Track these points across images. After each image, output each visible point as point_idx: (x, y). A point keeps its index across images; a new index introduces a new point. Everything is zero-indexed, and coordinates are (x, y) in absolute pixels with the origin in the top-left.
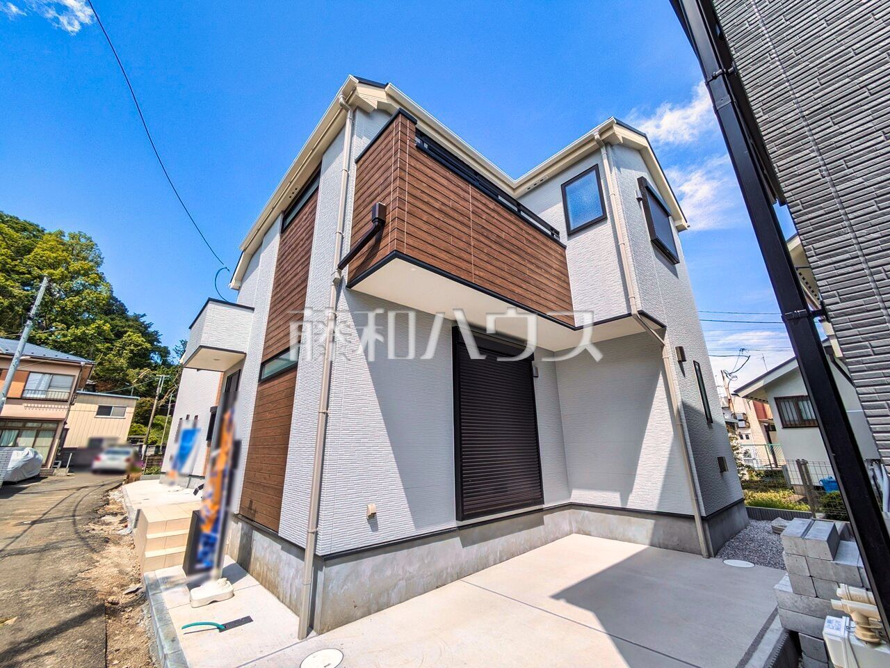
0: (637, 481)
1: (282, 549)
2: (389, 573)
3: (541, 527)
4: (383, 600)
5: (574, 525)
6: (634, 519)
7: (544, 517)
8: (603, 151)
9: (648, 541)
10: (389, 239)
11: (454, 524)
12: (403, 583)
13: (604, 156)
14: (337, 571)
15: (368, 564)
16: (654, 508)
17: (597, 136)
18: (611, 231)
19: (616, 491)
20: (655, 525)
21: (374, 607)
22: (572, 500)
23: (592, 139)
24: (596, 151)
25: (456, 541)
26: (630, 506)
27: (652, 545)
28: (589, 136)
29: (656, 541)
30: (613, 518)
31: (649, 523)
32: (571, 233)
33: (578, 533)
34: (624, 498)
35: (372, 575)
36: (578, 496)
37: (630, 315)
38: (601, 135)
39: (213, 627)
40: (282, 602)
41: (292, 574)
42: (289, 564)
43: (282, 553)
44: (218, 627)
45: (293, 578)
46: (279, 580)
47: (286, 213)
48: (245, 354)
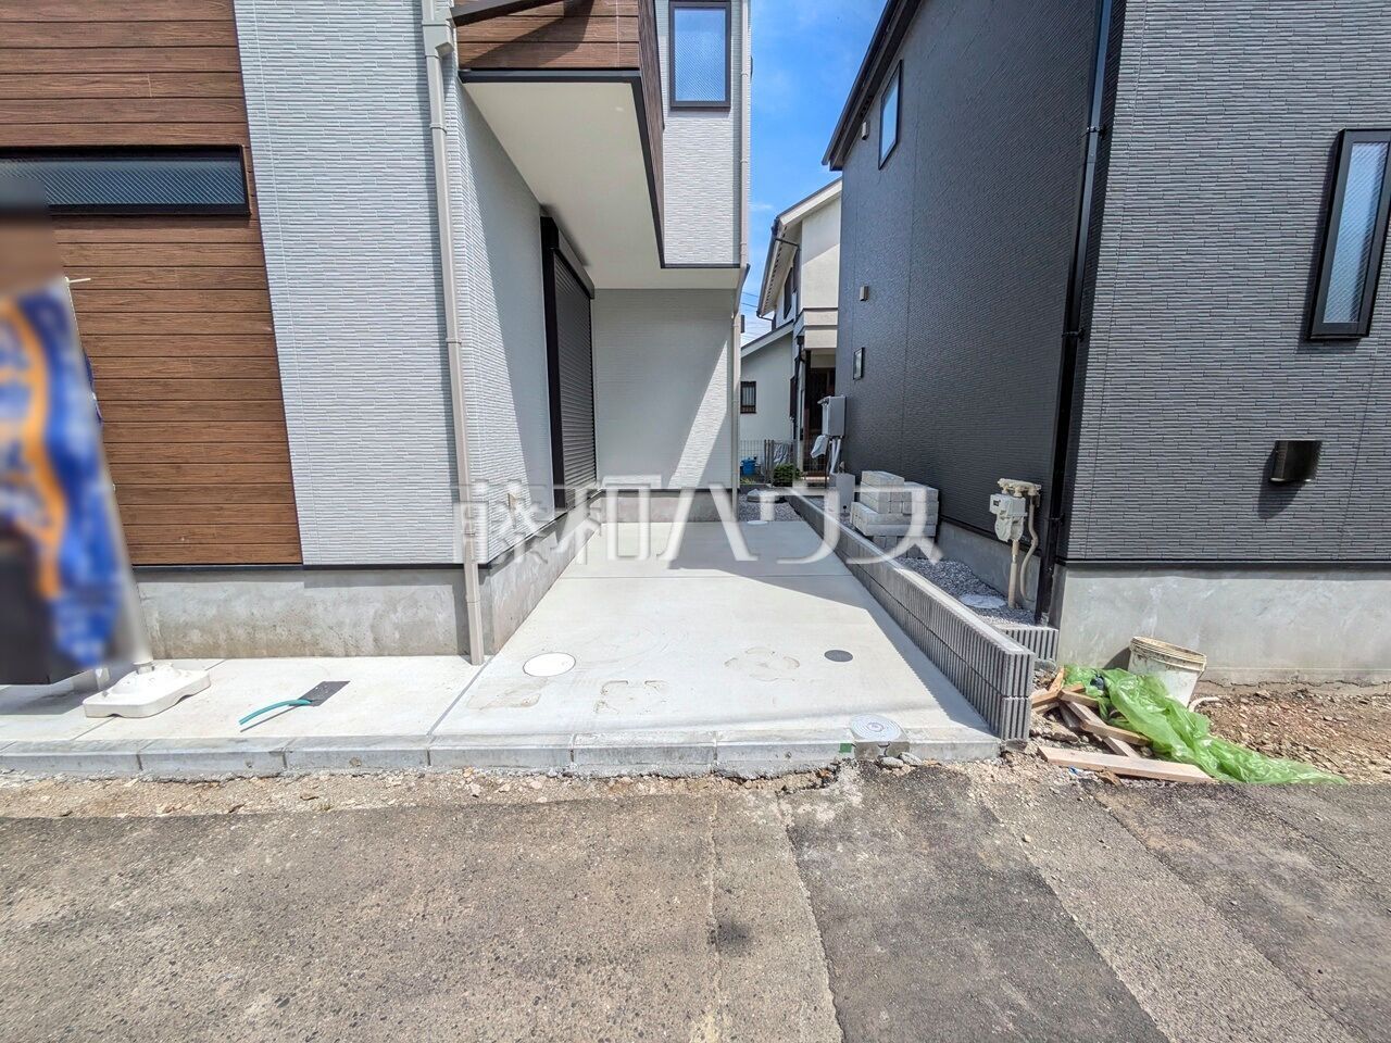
0: (682, 460)
4: (525, 608)
10: (615, 30)
12: (532, 588)
16: (695, 486)
19: (657, 473)
21: (520, 618)
26: (668, 487)
32: (678, 108)
34: (666, 479)
35: (516, 581)
37: (738, 266)
39: (286, 707)
40: (347, 656)
41: (372, 612)
42: (351, 601)
43: (311, 592)
44: (296, 705)
45: (379, 616)
46: (318, 631)
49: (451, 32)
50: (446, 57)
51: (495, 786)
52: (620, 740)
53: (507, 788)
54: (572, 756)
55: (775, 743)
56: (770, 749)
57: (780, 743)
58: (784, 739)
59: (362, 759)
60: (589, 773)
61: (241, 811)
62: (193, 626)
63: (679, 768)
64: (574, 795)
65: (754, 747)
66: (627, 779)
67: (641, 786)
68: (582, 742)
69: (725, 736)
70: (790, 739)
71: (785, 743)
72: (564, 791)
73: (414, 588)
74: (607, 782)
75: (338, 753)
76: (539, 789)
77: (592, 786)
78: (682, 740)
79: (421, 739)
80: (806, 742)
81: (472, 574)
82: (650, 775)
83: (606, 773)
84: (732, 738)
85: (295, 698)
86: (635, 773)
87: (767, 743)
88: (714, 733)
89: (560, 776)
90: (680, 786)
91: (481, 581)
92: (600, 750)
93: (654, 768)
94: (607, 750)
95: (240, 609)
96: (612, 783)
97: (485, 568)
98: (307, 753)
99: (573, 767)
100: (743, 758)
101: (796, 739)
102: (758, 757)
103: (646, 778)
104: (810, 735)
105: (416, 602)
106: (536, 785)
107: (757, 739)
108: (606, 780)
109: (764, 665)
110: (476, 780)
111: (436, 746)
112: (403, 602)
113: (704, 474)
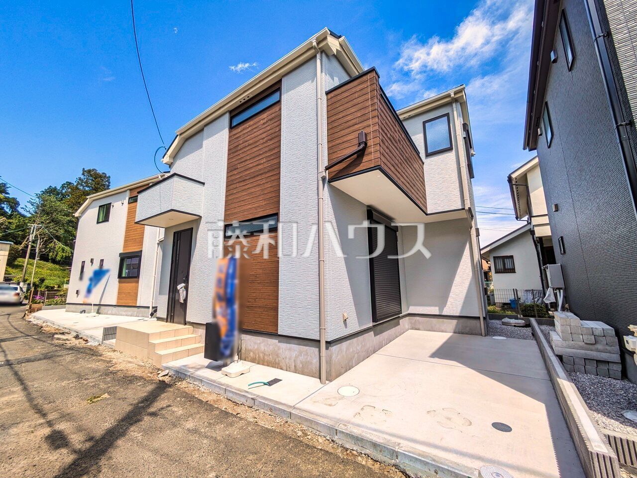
0: (450, 300)
1: (279, 342)
2: (351, 350)
3: (399, 326)
4: (351, 364)
5: (410, 325)
6: (445, 320)
7: (400, 321)
8: (454, 105)
9: (452, 331)
10: (372, 157)
11: (371, 324)
12: (356, 355)
13: (455, 109)
14: (334, 349)
15: (345, 344)
16: (457, 314)
17: (453, 95)
18: (454, 158)
19: (436, 306)
20: (457, 323)
21: (348, 368)
22: (409, 312)
23: (449, 96)
24: (449, 104)
25: (372, 333)
26: (444, 313)
27: (455, 332)
28: (447, 94)
29: (457, 331)
30: (434, 320)
31: (454, 322)
32: (428, 155)
33: (412, 329)
34: (441, 309)
35: (346, 351)
36: (413, 310)
37: (464, 209)
38: (455, 94)
39: (262, 384)
40: (287, 370)
41: (295, 354)
42: (290, 349)
43: (280, 344)
44: (265, 384)
45: (296, 357)
46: (280, 359)
47: (233, 114)
48: (201, 217)
49: (325, 172)
50: (324, 179)
51: (306, 435)
52: (356, 431)
53: (309, 437)
54: (336, 433)
55: (428, 461)
56: (426, 464)
57: (430, 462)
58: (434, 460)
59: (274, 409)
60: (341, 443)
61: (238, 415)
62: (251, 350)
63: (379, 456)
64: (331, 451)
65: (416, 459)
66: (355, 452)
67: (359, 458)
68: (341, 428)
69: (404, 447)
70: (437, 462)
71: (433, 463)
72: (329, 447)
73: (307, 347)
74: (347, 451)
75: (267, 404)
76: (321, 442)
77: (340, 449)
78: (382, 441)
79: (291, 407)
80: (446, 467)
81: (323, 345)
82: (365, 455)
83: (347, 446)
84: (406, 449)
85: (266, 382)
86: (359, 451)
87: (423, 459)
88: (399, 444)
89: (330, 440)
90: (377, 465)
91: (327, 348)
92: (347, 434)
93: (368, 452)
94: (350, 435)
95: (262, 347)
96: (348, 452)
97: (329, 343)
98: (260, 402)
99: (336, 438)
100: (411, 463)
101: (441, 463)
102: (419, 466)
103: (363, 455)
104: (450, 464)
105: (307, 353)
106: (320, 440)
107: (419, 455)
108: (347, 450)
109: (449, 419)
110: (302, 430)
111: (293, 412)
112: (304, 352)
113: (463, 307)
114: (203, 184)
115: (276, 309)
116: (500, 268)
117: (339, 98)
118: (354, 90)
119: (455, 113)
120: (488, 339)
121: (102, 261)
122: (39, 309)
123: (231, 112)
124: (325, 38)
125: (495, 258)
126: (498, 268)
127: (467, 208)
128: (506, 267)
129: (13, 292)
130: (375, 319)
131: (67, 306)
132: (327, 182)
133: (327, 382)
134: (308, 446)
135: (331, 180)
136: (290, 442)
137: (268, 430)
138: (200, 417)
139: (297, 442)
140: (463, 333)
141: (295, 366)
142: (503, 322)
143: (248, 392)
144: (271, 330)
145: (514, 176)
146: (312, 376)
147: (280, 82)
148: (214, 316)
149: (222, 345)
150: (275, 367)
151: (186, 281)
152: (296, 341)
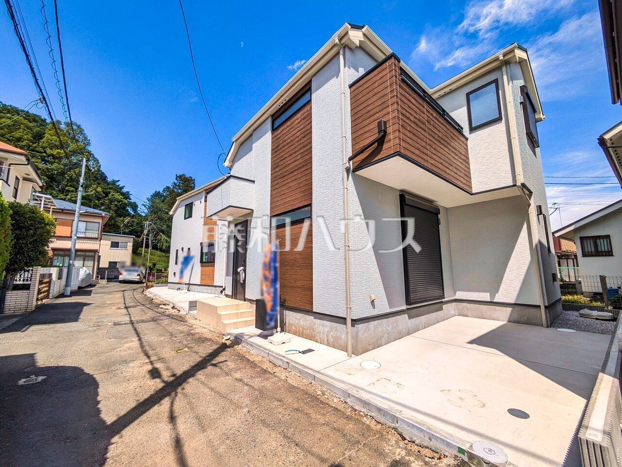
0: (502, 286)
1: (314, 318)
2: (380, 330)
3: (442, 311)
4: (379, 342)
5: (457, 311)
6: (497, 308)
7: (443, 306)
8: (504, 69)
9: (507, 319)
10: (391, 144)
11: (404, 307)
12: (386, 335)
13: (504, 73)
15: (373, 324)
16: (513, 302)
17: (501, 58)
18: (504, 129)
19: (486, 292)
20: (512, 311)
21: (376, 345)
22: (456, 297)
23: (497, 59)
24: (498, 68)
25: (406, 316)
26: (495, 301)
27: (509, 321)
28: (495, 57)
29: (512, 319)
30: (484, 308)
31: (509, 310)
32: (472, 129)
33: (460, 315)
34: (493, 295)
35: (374, 330)
36: (460, 295)
37: (515, 185)
38: (504, 56)
39: (298, 352)
40: (321, 343)
41: (327, 330)
42: (323, 325)
43: (315, 320)
44: (300, 352)
45: (328, 332)
46: (315, 333)
47: (274, 117)
48: (253, 210)
49: (349, 163)
50: (348, 170)
51: (324, 394)
52: (365, 396)
53: (326, 397)
54: (349, 396)
55: (423, 428)
56: (422, 431)
57: (425, 429)
58: (429, 429)
59: (302, 372)
60: (351, 405)
61: (275, 374)
62: (293, 325)
63: (382, 420)
64: (343, 410)
65: (413, 425)
66: (361, 413)
67: (365, 419)
68: (354, 392)
69: (406, 414)
70: (432, 430)
71: (428, 430)
72: (341, 407)
73: (337, 324)
74: (355, 411)
75: (298, 368)
76: (335, 402)
77: (350, 409)
78: (385, 407)
79: (316, 371)
80: (439, 436)
81: (349, 322)
82: (371, 416)
83: (356, 408)
84: (406, 417)
85: (301, 350)
86: (366, 413)
87: (419, 426)
88: (401, 412)
89: (344, 402)
90: (379, 426)
91: (353, 326)
92: (357, 398)
93: (373, 414)
94: (359, 399)
95: (302, 323)
96: (356, 412)
97: (354, 322)
98: (293, 365)
99: (348, 400)
100: (409, 429)
101: (435, 432)
102: (415, 432)
103: (369, 417)
104: (444, 434)
105: (337, 329)
106: (335, 400)
107: (417, 422)
108: (356, 410)
109: (461, 399)
110: (321, 391)
111: (317, 375)
112: (334, 329)
113: (519, 295)
114: (254, 182)
115: (311, 289)
116: (590, 250)
117: (361, 89)
118: (374, 80)
119: (505, 77)
120: (551, 330)
121: (189, 249)
122: (152, 286)
123: (272, 116)
124: (347, 33)
125: (582, 239)
126: (586, 250)
127: (519, 184)
128: (599, 249)
129: (136, 274)
130: (408, 302)
131: (169, 284)
132: (351, 172)
133: (353, 356)
134: (322, 402)
135: (356, 169)
136: (309, 397)
137: (294, 387)
138: (246, 371)
139: (315, 398)
140: (519, 323)
141: (327, 340)
142: (580, 314)
143: (284, 357)
144: (308, 308)
145: (607, 137)
146: (342, 350)
147: (310, 82)
148: (262, 294)
149: (268, 318)
150: (312, 340)
151: (244, 266)
152: (327, 318)
